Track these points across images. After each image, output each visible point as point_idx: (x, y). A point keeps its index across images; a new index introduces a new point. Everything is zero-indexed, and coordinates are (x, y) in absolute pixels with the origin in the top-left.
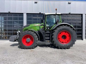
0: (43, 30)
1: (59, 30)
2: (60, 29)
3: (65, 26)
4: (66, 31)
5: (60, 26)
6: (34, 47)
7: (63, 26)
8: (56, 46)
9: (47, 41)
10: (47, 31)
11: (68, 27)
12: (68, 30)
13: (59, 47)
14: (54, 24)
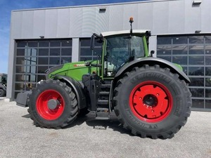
0: (91, 79)
1: (133, 80)
2: (137, 77)
3: (152, 68)
4: (156, 82)
5: (137, 68)
6: (65, 125)
7: (145, 67)
8: (125, 126)
9: (103, 111)
10: (106, 82)
11: (162, 70)
12: (162, 79)
13: (134, 131)
14: (126, 63)
